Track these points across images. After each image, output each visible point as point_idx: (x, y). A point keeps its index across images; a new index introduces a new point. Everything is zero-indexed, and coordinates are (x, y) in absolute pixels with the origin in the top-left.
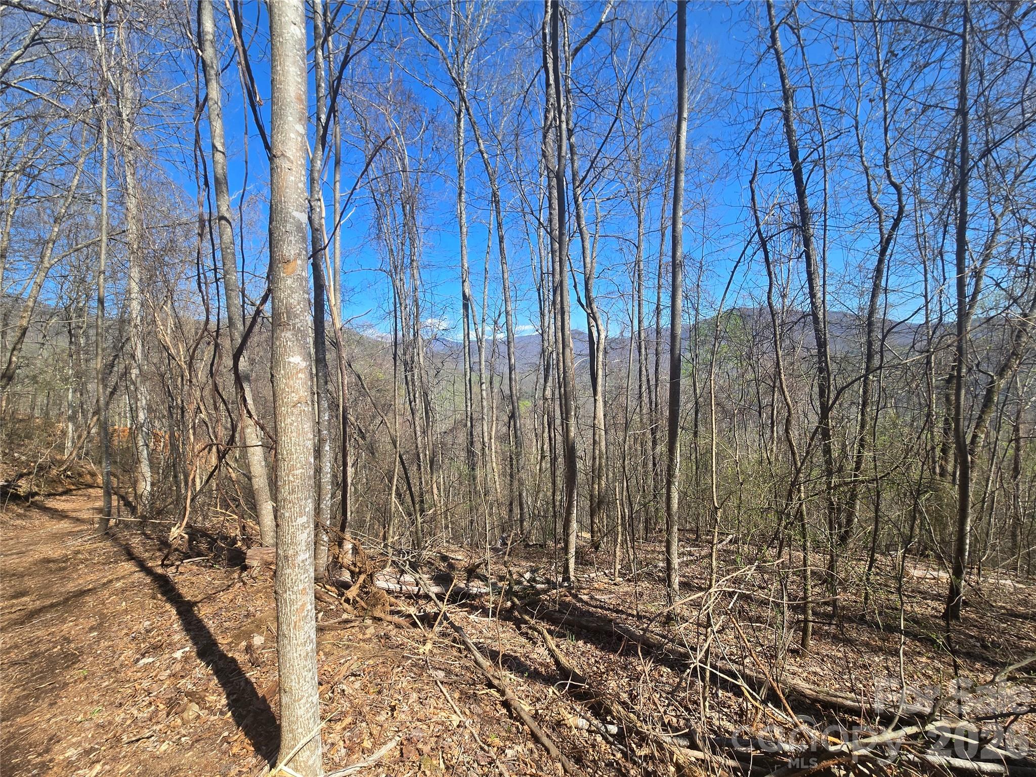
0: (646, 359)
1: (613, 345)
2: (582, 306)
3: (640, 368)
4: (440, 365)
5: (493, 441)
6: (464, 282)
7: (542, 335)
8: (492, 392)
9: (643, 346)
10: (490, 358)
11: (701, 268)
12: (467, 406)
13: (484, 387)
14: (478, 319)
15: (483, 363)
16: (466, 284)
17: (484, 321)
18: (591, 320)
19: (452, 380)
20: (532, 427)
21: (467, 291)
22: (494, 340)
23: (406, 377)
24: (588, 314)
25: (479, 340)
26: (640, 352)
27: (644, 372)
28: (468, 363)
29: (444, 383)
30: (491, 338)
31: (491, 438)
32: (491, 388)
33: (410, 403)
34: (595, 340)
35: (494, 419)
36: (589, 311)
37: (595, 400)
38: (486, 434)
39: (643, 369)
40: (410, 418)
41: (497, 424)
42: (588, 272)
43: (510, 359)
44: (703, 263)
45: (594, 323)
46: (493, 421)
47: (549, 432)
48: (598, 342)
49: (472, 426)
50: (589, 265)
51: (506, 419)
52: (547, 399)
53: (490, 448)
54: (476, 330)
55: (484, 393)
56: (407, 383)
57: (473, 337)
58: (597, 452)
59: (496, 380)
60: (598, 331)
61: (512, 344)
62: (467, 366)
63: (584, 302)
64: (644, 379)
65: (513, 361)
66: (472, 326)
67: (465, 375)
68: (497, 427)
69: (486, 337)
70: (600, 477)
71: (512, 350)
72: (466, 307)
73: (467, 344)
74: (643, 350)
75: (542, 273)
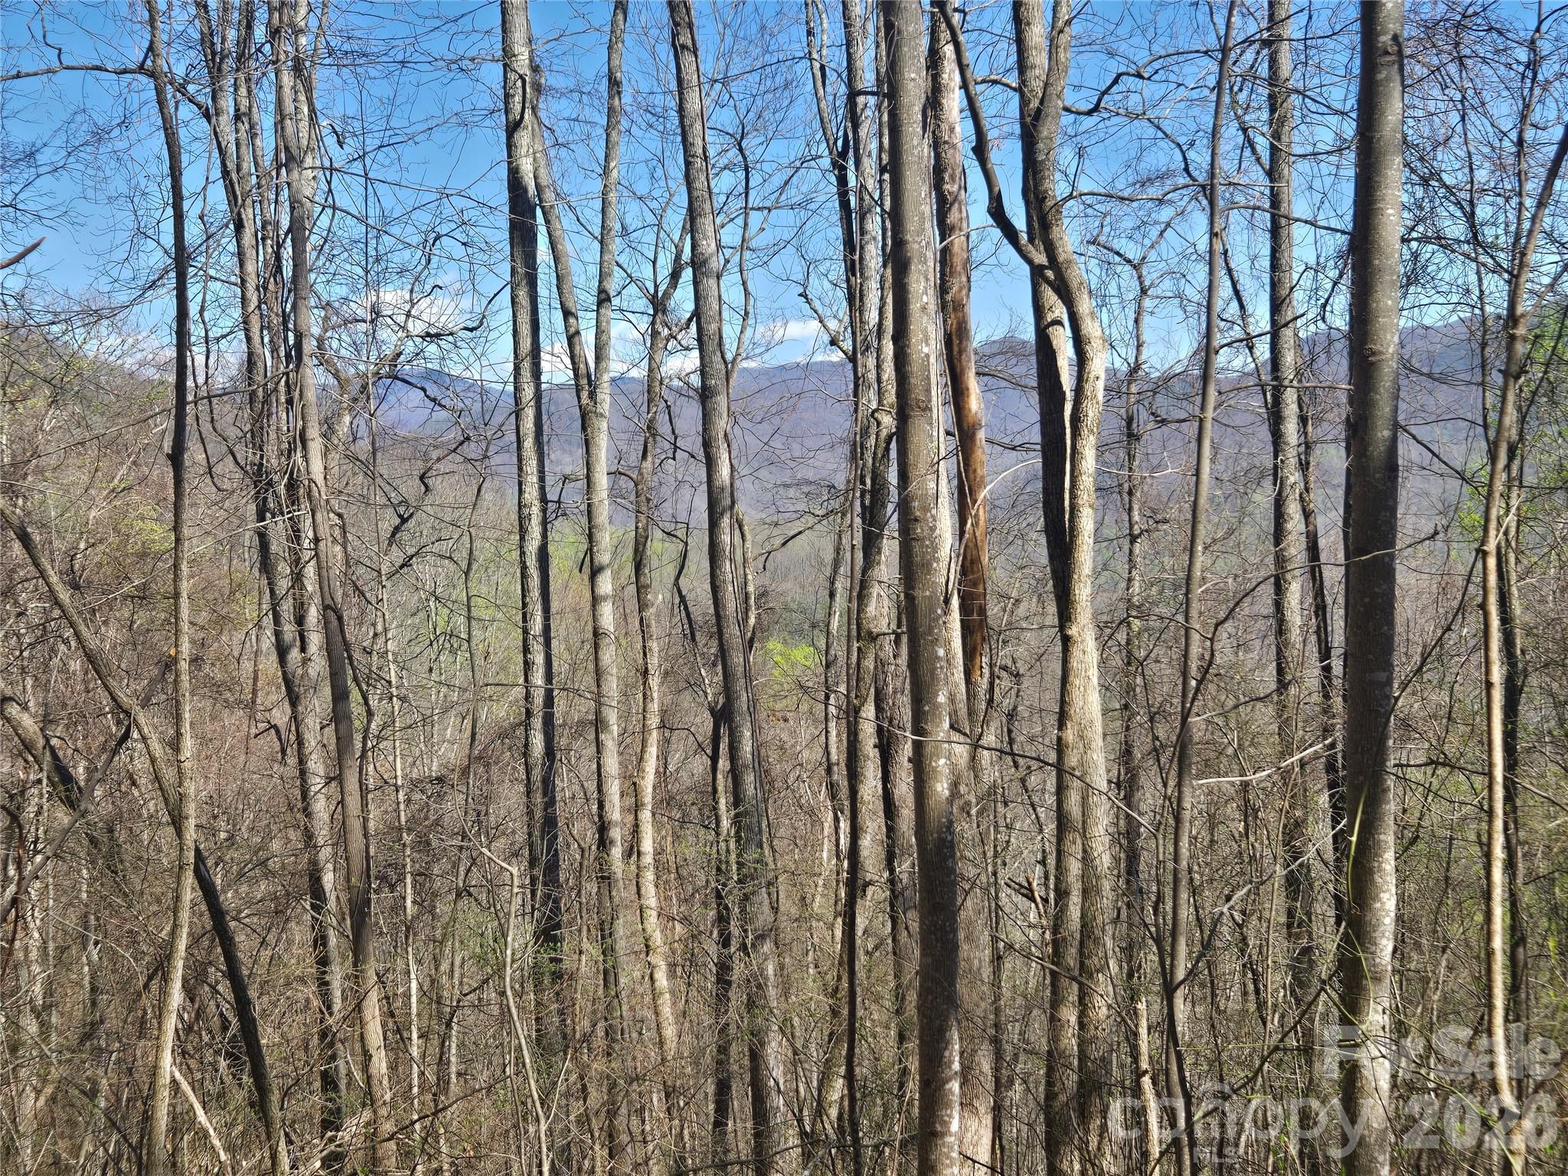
0: (1304, 467)
1: (1162, 403)
2: (1010, 232)
3: (1279, 504)
4: (411, 488)
5: (646, 815)
6: (513, 128)
7: (853, 359)
8: (642, 606)
9: (1291, 410)
10: (634, 458)
11: (1533, 65)
12: (528, 666)
13: (606, 584)
14: (584, 294)
15: (602, 481)
16: (523, 138)
17: (603, 298)
18: (1050, 296)
19: (462, 556)
20: (818, 754)
21: (526, 166)
22: (653, 383)
23: (263, 537)
24: (1037, 272)
25: (585, 382)
26: (1277, 437)
27: (1295, 523)
28: (532, 479)
29: (425, 570)
30: (639, 373)
31: (637, 807)
32: (641, 589)
33: (282, 651)
34: (1067, 381)
35: (654, 721)
36: (1041, 259)
37: (1066, 641)
38: (614, 789)
39: (1293, 509)
40: (281, 716)
41: (665, 744)
42: (1036, 85)
43: (710, 463)
44: (1545, 46)
45: (1060, 311)
46: (645, 730)
47: (886, 778)
48: (1079, 391)
49: (550, 752)
50: (1039, 59)
51: (704, 723)
52: (873, 638)
53: (633, 850)
54: (572, 338)
55: (607, 616)
56: (266, 565)
57: (556, 370)
58: (1074, 867)
59: (662, 552)
60: (1079, 342)
61: (721, 401)
62: (531, 493)
63: (1018, 215)
64: (1295, 548)
65: (724, 472)
66: (551, 320)
67: (523, 532)
68: (664, 757)
69: (615, 367)
70: (1085, 974)
71: (722, 423)
72: (522, 236)
73: (528, 392)
74: (1291, 429)
75: (853, 94)
